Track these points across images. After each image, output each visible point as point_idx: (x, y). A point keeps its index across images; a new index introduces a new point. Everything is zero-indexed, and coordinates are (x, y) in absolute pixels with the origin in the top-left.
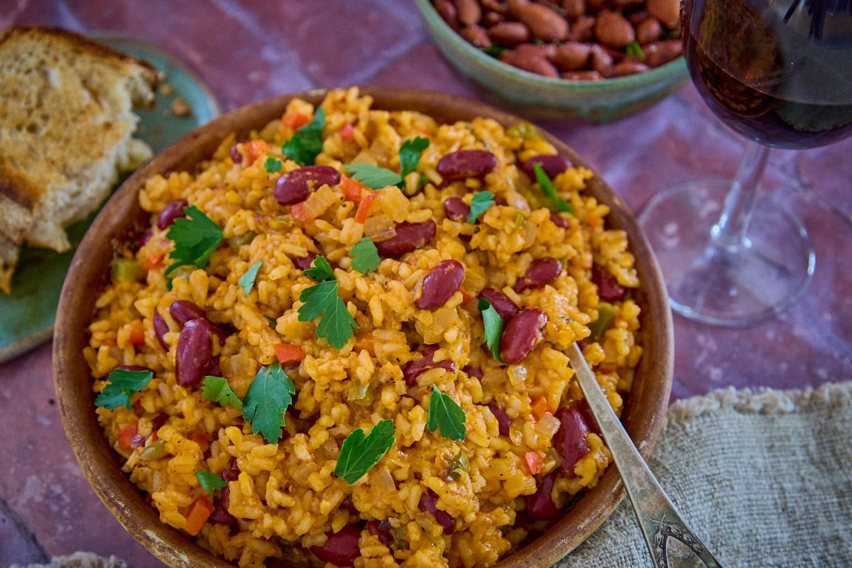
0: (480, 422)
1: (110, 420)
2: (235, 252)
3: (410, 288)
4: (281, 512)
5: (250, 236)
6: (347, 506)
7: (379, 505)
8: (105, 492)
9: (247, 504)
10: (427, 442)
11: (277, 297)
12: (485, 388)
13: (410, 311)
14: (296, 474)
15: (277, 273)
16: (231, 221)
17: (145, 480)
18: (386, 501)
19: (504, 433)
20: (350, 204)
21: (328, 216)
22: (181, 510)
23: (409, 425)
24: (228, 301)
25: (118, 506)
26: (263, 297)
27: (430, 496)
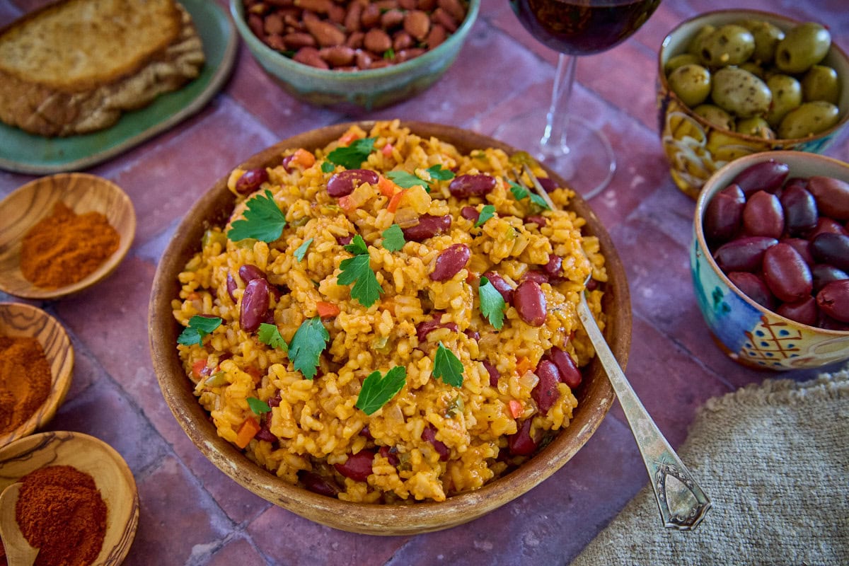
0: (475, 374)
1: (188, 355)
2: (294, 232)
3: (426, 264)
4: (312, 434)
5: (306, 220)
6: (365, 433)
7: (390, 433)
8: (177, 410)
9: (285, 426)
10: (431, 386)
11: (323, 267)
12: (481, 348)
13: (426, 281)
14: (326, 405)
15: (322, 247)
16: (292, 208)
17: (210, 403)
18: (396, 431)
19: (494, 384)
20: (384, 199)
21: (367, 207)
22: (234, 427)
23: (418, 372)
24: (284, 268)
25: (186, 421)
26: (311, 266)
27: (431, 429)
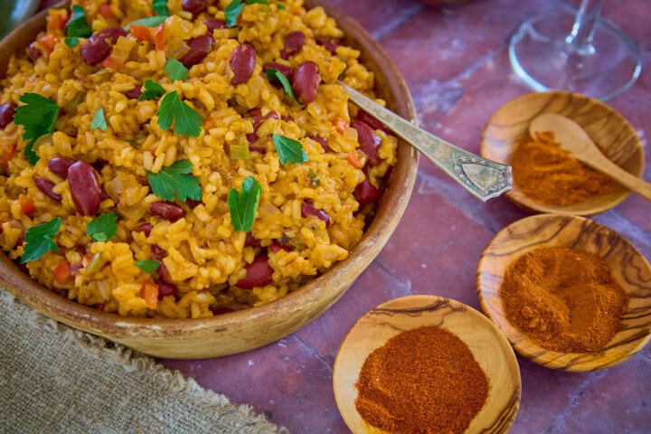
0: (311, 147)
1: (40, 269)
2: (74, 113)
3: (223, 73)
4: (209, 264)
5: (81, 97)
6: (251, 242)
7: (274, 227)
8: (69, 315)
9: (184, 268)
10: (283, 173)
11: (128, 124)
12: (300, 126)
13: (231, 88)
14: (206, 233)
15: (121, 106)
16: (61, 91)
17: (92, 295)
18: (278, 222)
19: (328, 150)
20: (145, 43)
21: (133, 56)
22: (137, 295)
23: (268, 166)
24: (90, 143)
25: (85, 319)
26: (117, 128)
27: (307, 202)
